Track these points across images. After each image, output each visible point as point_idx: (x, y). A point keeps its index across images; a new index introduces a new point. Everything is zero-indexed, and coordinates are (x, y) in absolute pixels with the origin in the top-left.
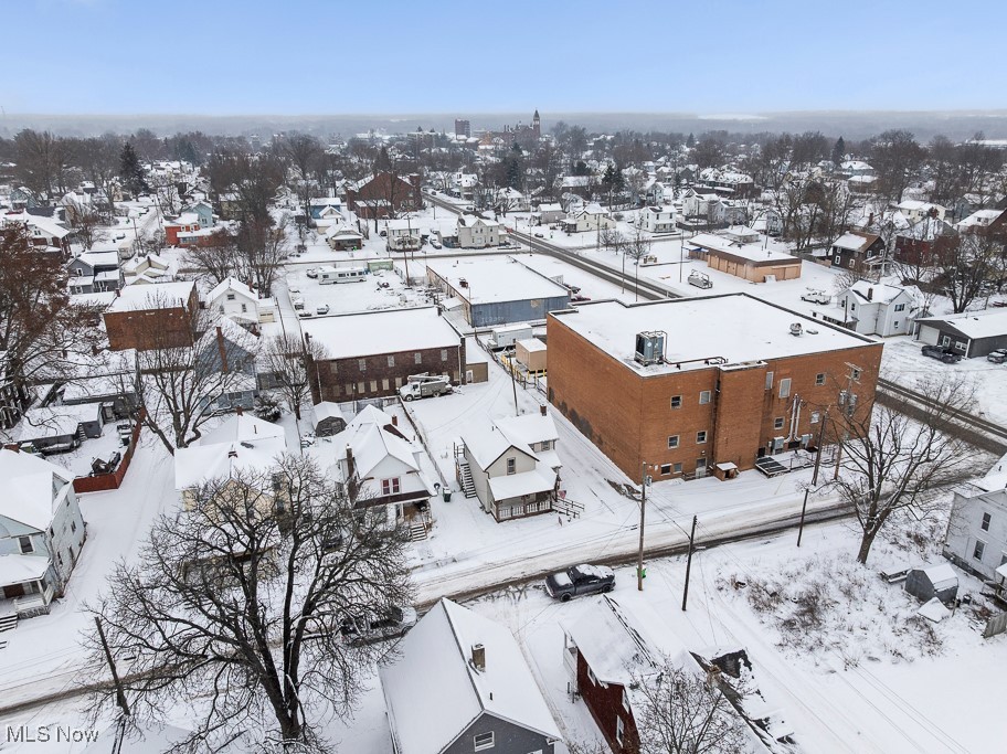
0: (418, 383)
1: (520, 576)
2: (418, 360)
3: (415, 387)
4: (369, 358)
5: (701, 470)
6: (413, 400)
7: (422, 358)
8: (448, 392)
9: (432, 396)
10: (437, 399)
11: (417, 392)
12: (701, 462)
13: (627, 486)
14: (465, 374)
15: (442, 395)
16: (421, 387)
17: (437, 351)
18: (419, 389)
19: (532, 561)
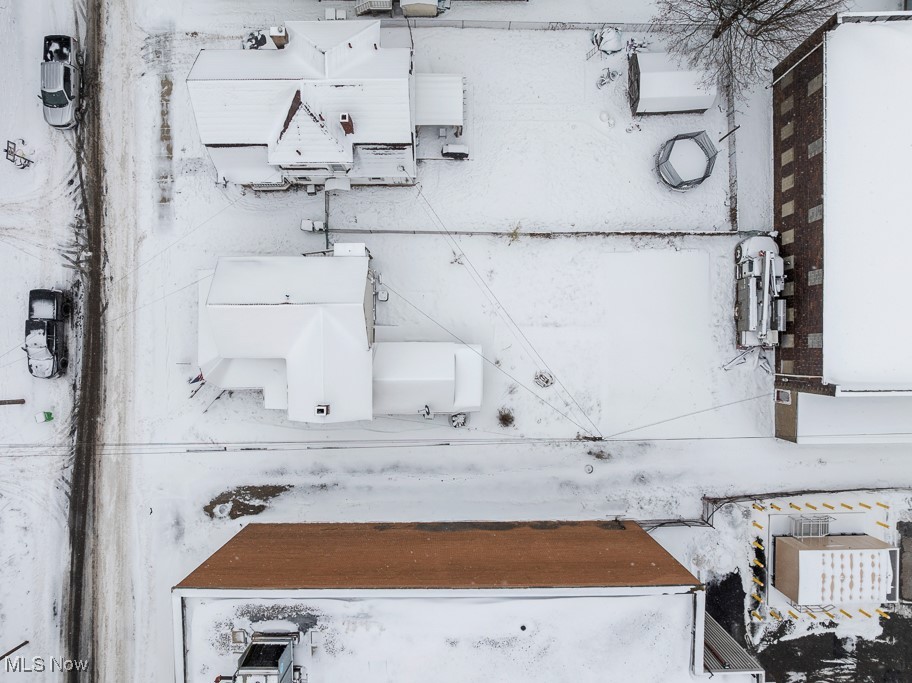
4: (819, 159)
6: (735, 261)
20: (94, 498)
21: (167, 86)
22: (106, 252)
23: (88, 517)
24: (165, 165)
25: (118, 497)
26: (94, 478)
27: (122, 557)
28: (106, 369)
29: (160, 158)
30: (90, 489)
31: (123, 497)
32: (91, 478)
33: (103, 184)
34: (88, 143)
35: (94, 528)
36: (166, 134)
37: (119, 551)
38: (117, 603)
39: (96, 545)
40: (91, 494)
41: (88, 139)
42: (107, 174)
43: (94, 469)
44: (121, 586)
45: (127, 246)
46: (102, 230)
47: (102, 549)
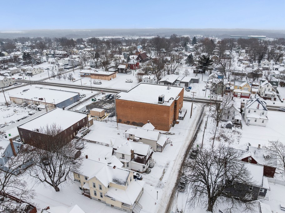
1: (183, 159)
4: (67, 130)
7: (79, 124)
8: (90, 131)
10: (88, 134)
13: (167, 133)
14: (89, 124)
17: (82, 120)
18: (83, 133)
21: (161, 179)
24: (166, 168)
29: (166, 170)
30: (192, 139)
31: (187, 138)
36: (164, 173)
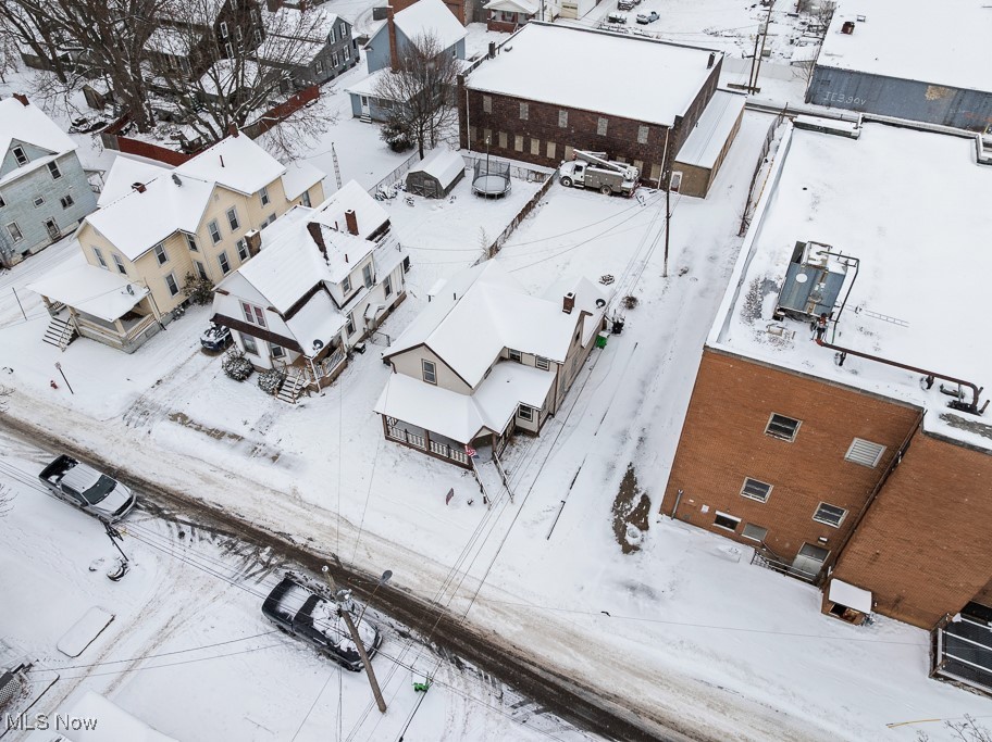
0: (583, 164)
1: (300, 541)
2: (602, 130)
3: (578, 168)
4: (535, 105)
5: (808, 561)
6: (571, 186)
7: (609, 128)
8: (625, 194)
9: (598, 190)
10: (604, 197)
11: (578, 176)
12: (817, 550)
13: (646, 501)
14: (668, 177)
15: (613, 194)
16: (587, 172)
17: (634, 125)
18: (582, 173)
19: (344, 530)
20: (560, 676)
22: (279, 533)
23: (583, 697)
24: (243, 444)
25: (571, 646)
26: (533, 664)
27: (657, 678)
28: (405, 589)
29: (233, 447)
30: (544, 675)
31: (573, 640)
32: (531, 668)
33: (211, 506)
34: (161, 502)
35: (603, 696)
36: (217, 434)
37: (647, 678)
38: (723, 712)
39: (628, 705)
40: (552, 678)
41: (158, 501)
42: (206, 499)
43: (520, 658)
44: (700, 696)
45: (290, 511)
46: (254, 526)
47: (635, 698)
